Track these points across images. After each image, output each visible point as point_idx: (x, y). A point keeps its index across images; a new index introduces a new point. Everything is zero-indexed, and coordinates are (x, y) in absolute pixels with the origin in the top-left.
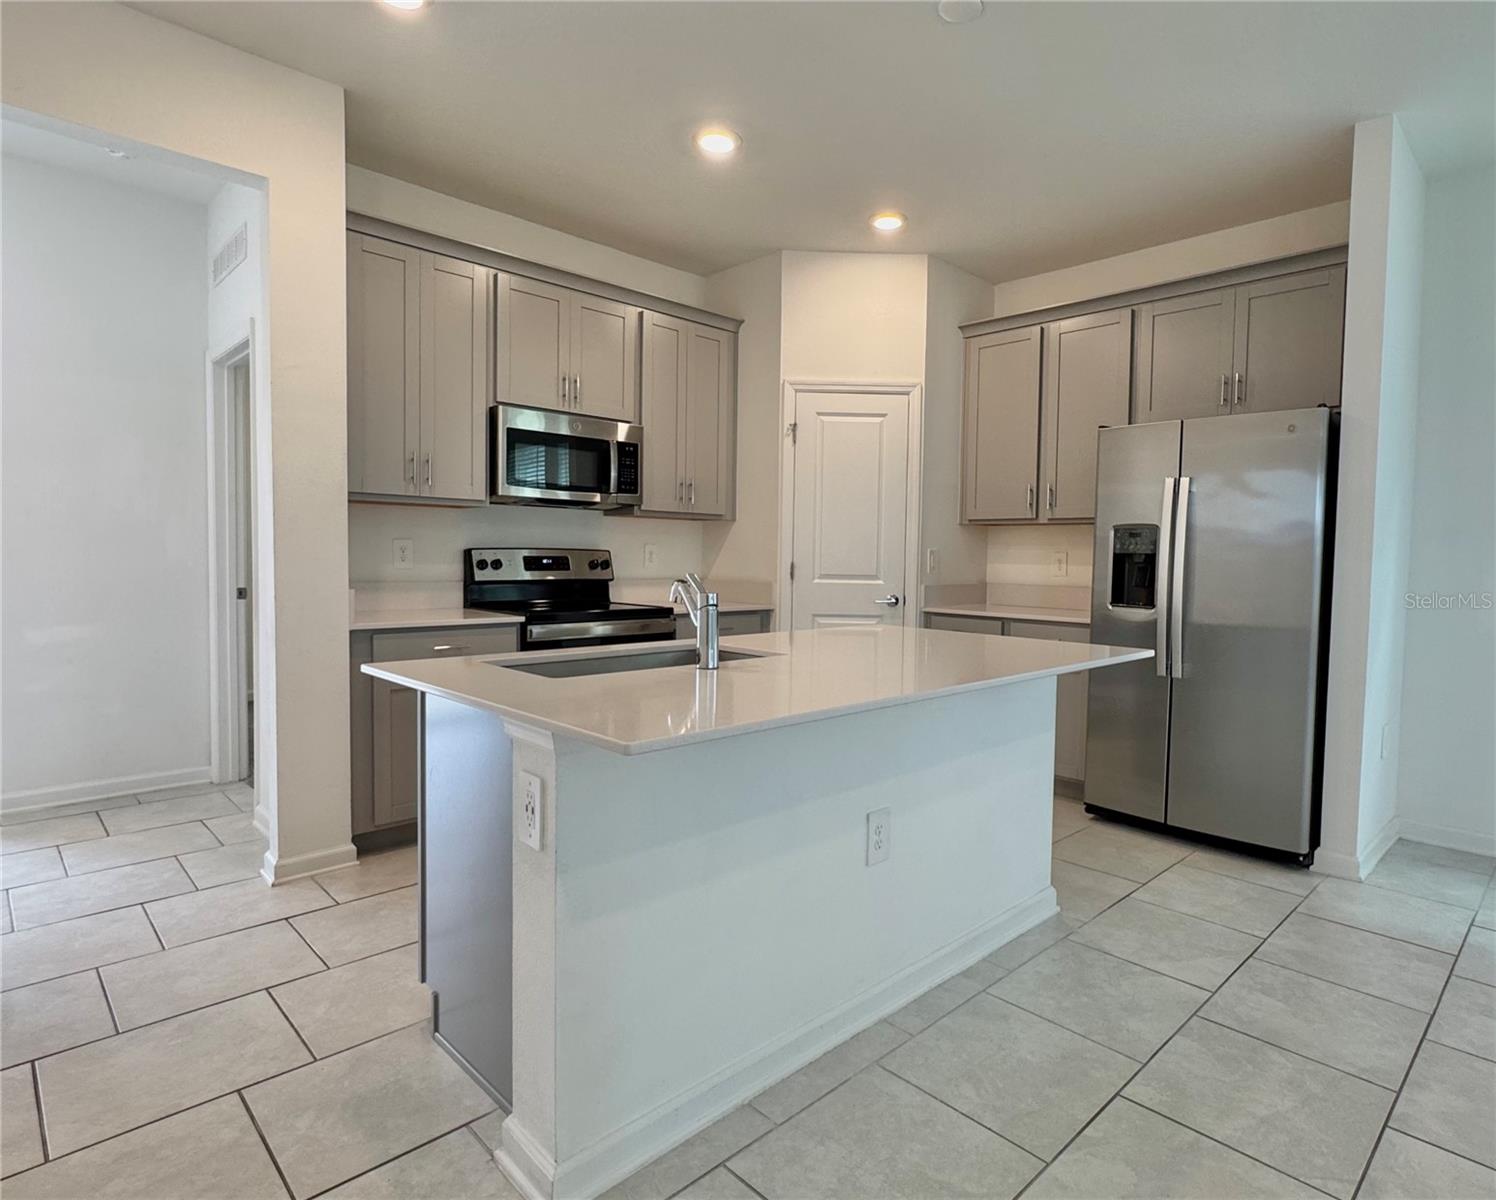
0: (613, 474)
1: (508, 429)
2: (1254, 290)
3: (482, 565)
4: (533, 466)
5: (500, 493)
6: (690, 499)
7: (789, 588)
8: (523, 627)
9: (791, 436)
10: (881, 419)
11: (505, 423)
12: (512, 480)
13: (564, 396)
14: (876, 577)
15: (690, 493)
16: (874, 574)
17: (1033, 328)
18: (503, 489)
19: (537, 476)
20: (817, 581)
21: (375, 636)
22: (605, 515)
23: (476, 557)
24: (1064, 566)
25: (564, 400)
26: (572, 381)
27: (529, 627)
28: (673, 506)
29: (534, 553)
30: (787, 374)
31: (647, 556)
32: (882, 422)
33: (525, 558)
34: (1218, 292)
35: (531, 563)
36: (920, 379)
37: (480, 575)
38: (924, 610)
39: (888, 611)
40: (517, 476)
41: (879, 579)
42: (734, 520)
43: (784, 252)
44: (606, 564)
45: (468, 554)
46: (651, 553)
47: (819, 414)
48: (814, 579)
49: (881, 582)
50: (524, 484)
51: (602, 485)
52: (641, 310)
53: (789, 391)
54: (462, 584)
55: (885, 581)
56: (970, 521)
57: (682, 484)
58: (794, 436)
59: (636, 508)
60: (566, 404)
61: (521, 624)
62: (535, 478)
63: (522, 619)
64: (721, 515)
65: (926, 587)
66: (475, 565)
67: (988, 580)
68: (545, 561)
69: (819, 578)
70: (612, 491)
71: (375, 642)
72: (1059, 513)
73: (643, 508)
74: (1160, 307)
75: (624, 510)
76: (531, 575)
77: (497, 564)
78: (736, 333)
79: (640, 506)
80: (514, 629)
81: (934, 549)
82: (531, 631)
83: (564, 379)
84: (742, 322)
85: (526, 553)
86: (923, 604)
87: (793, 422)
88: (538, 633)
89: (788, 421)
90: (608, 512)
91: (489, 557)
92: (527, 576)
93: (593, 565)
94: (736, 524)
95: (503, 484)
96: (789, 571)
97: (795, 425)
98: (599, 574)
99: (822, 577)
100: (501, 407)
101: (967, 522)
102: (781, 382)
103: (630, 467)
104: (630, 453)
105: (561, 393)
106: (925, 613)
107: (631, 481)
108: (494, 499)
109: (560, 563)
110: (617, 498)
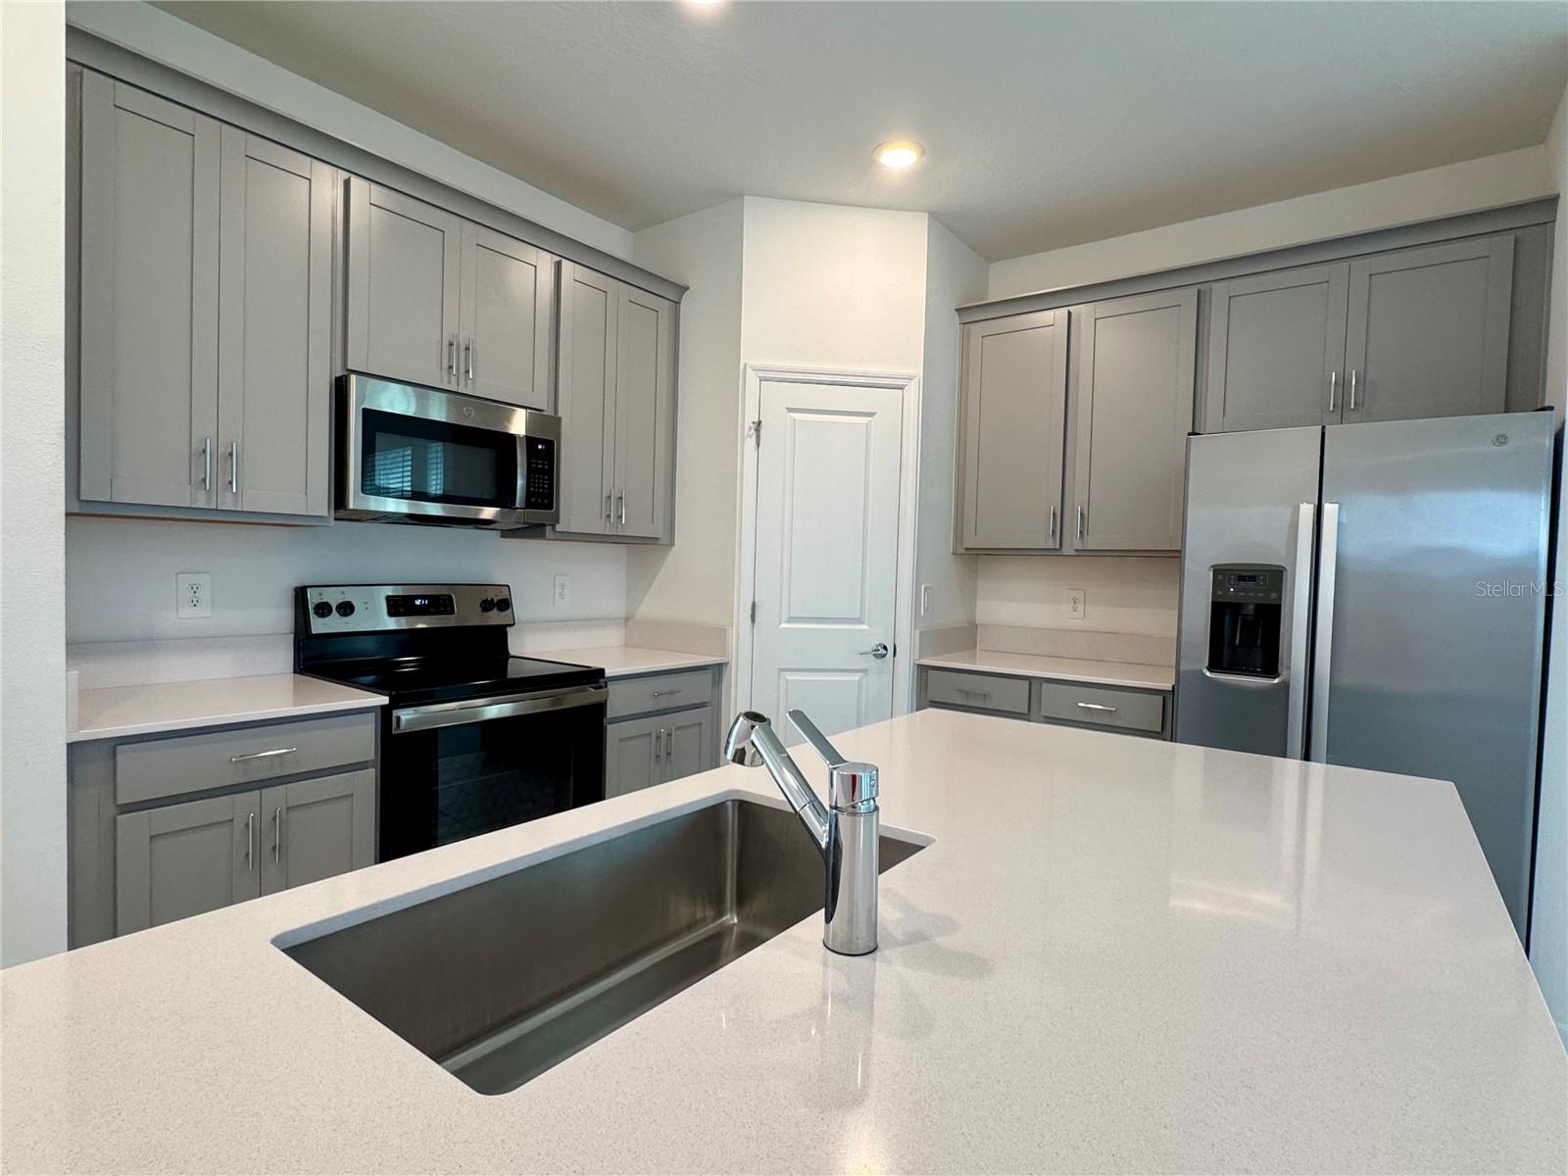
0: (520, 482)
1: (364, 410)
2: (1378, 263)
3: (324, 609)
4: (396, 473)
5: (351, 507)
6: (621, 517)
7: (749, 637)
8: (385, 712)
9: (754, 437)
10: (870, 419)
11: (360, 399)
12: (369, 487)
13: (451, 367)
14: (859, 621)
15: (619, 509)
16: (858, 616)
17: (1057, 311)
18: (355, 500)
19: (403, 482)
20: (784, 625)
21: (119, 748)
22: (502, 537)
23: (313, 598)
24: (1080, 606)
25: (450, 374)
26: (463, 348)
27: (395, 713)
28: (598, 527)
29: (399, 591)
30: (748, 357)
31: (558, 590)
32: (868, 425)
33: (389, 599)
34: (1325, 267)
35: (396, 606)
36: (917, 370)
37: (319, 626)
38: (917, 662)
39: (873, 663)
40: (377, 482)
41: (862, 623)
42: (672, 544)
43: (746, 198)
44: (505, 604)
45: (300, 594)
46: (562, 586)
47: (790, 410)
48: (780, 623)
49: (865, 627)
50: (386, 492)
51: (503, 497)
52: (558, 258)
53: (752, 378)
54: (292, 636)
55: (869, 626)
56: (967, 549)
57: (609, 497)
58: (758, 437)
59: (548, 528)
60: (454, 379)
61: (383, 707)
62: (400, 485)
63: (384, 700)
64: (657, 538)
65: (921, 632)
66: (311, 611)
67: (977, 622)
68: (418, 602)
69: (788, 621)
70: (517, 506)
71: (119, 758)
72: (1093, 543)
73: (558, 528)
74: (1236, 286)
75: (533, 530)
76: (397, 623)
77: (346, 609)
78: (677, 303)
79: (554, 526)
80: (373, 715)
81: (928, 585)
82: (398, 718)
83: (451, 344)
84: (686, 289)
85: (390, 591)
86: (917, 656)
87: (756, 421)
88: (408, 721)
89: (751, 417)
90: (507, 534)
91: (334, 597)
92: (391, 624)
93: (487, 606)
94: (675, 548)
95: (355, 492)
96: (750, 612)
97: (760, 423)
98: (495, 618)
99: (791, 620)
100: (353, 378)
101: (963, 551)
102: (742, 368)
103: (542, 472)
104: (543, 452)
105: (445, 365)
106: (919, 665)
107: (544, 494)
108: (342, 513)
109: (439, 603)
110: (520, 514)
